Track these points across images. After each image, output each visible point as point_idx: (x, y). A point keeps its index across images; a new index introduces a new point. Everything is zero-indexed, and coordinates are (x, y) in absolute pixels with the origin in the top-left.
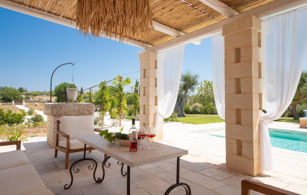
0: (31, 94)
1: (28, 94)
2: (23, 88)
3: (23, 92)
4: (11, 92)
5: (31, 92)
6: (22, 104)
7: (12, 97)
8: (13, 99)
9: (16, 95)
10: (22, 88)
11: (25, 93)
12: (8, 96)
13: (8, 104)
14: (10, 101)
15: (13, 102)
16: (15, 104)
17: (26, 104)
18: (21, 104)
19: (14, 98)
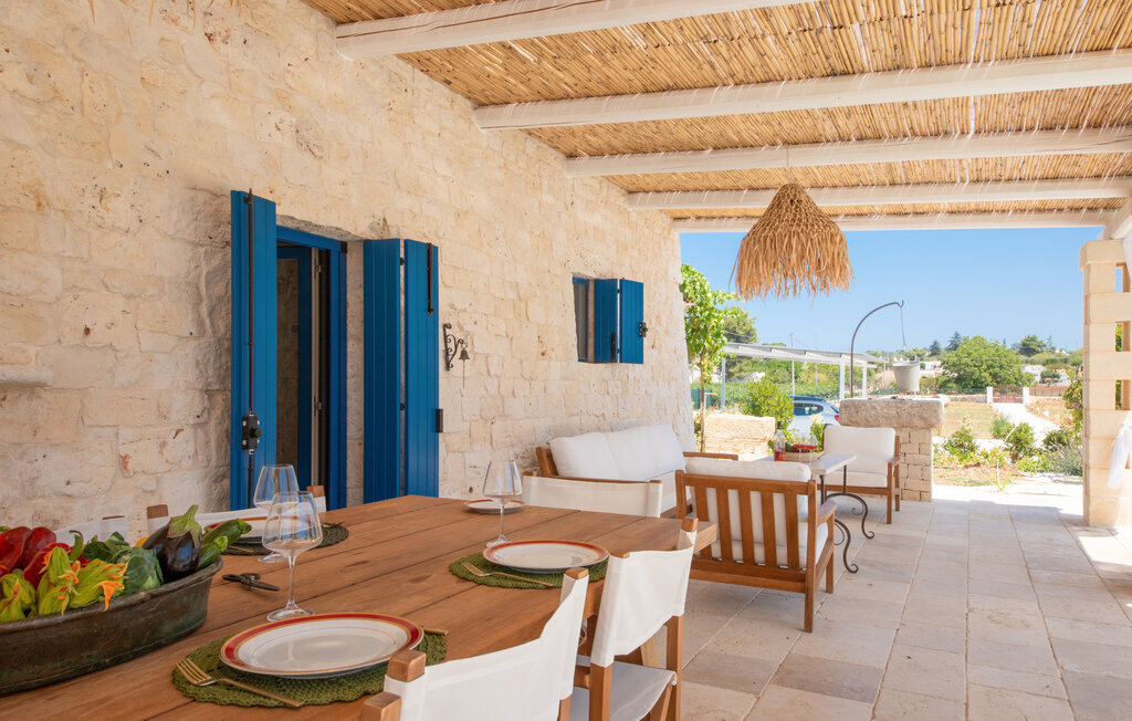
0: (1066, 361)
1: (1053, 361)
2: (1039, 340)
3: (1038, 352)
4: (984, 358)
5: (1071, 353)
6: (1021, 401)
7: (986, 374)
8: (989, 379)
9: (1001, 367)
10: (1033, 339)
11: (1045, 356)
12: (973, 369)
13: (973, 400)
14: (978, 387)
15: (990, 390)
16: (995, 401)
17: (1035, 399)
18: (1016, 401)
19: (994, 376)
